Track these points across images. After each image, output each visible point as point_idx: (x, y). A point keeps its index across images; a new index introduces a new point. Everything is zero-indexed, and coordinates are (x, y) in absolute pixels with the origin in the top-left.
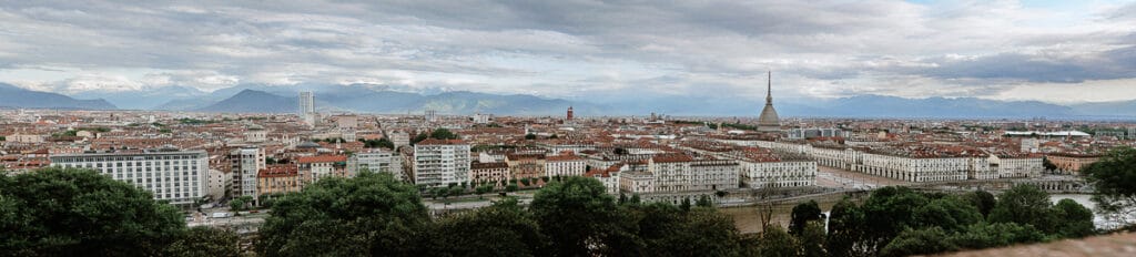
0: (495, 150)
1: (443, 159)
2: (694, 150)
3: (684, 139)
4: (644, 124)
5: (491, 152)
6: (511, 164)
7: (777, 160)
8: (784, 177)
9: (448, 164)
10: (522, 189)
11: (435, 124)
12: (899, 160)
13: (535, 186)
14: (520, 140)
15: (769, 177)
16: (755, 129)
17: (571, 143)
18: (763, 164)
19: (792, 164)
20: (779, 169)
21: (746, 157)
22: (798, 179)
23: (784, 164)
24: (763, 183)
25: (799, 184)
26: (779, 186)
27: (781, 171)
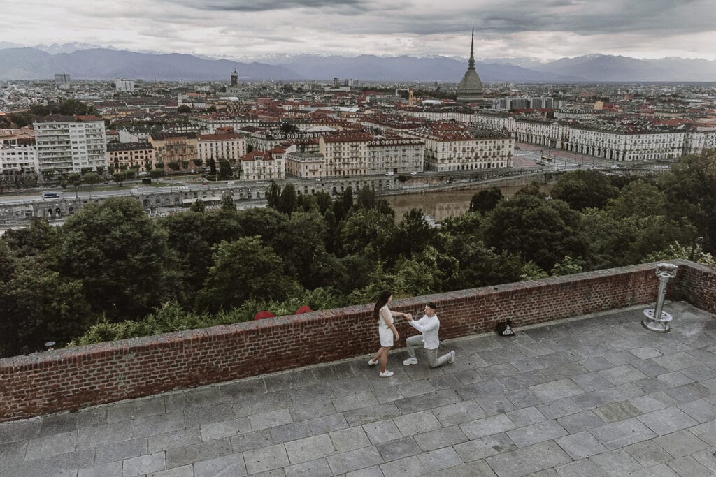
0: (139, 127)
1: (72, 140)
2: (375, 126)
3: (368, 112)
4: (323, 92)
5: (133, 129)
6: (156, 144)
7: (468, 138)
8: (476, 157)
9: (78, 145)
10: (169, 175)
11: (67, 92)
13: (185, 171)
14: (171, 114)
15: (459, 158)
16: (454, 97)
17: (231, 118)
18: (453, 143)
19: (486, 143)
20: (471, 148)
21: (434, 134)
22: (492, 159)
23: (477, 143)
24: (452, 165)
25: (493, 166)
26: (469, 168)
27: (473, 150)
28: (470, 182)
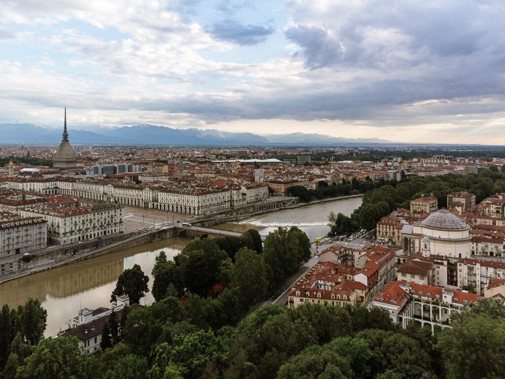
7: (87, 212)
8: (94, 227)
12: (186, 197)
18: (73, 218)
19: (102, 214)
20: (89, 220)
21: (54, 210)
22: (107, 227)
23: (94, 215)
24: (73, 237)
25: (109, 232)
26: (89, 238)
27: (91, 222)
28: (91, 250)
